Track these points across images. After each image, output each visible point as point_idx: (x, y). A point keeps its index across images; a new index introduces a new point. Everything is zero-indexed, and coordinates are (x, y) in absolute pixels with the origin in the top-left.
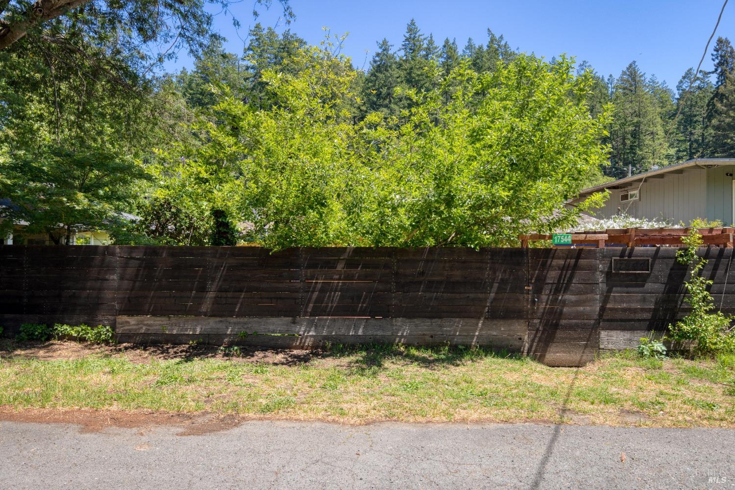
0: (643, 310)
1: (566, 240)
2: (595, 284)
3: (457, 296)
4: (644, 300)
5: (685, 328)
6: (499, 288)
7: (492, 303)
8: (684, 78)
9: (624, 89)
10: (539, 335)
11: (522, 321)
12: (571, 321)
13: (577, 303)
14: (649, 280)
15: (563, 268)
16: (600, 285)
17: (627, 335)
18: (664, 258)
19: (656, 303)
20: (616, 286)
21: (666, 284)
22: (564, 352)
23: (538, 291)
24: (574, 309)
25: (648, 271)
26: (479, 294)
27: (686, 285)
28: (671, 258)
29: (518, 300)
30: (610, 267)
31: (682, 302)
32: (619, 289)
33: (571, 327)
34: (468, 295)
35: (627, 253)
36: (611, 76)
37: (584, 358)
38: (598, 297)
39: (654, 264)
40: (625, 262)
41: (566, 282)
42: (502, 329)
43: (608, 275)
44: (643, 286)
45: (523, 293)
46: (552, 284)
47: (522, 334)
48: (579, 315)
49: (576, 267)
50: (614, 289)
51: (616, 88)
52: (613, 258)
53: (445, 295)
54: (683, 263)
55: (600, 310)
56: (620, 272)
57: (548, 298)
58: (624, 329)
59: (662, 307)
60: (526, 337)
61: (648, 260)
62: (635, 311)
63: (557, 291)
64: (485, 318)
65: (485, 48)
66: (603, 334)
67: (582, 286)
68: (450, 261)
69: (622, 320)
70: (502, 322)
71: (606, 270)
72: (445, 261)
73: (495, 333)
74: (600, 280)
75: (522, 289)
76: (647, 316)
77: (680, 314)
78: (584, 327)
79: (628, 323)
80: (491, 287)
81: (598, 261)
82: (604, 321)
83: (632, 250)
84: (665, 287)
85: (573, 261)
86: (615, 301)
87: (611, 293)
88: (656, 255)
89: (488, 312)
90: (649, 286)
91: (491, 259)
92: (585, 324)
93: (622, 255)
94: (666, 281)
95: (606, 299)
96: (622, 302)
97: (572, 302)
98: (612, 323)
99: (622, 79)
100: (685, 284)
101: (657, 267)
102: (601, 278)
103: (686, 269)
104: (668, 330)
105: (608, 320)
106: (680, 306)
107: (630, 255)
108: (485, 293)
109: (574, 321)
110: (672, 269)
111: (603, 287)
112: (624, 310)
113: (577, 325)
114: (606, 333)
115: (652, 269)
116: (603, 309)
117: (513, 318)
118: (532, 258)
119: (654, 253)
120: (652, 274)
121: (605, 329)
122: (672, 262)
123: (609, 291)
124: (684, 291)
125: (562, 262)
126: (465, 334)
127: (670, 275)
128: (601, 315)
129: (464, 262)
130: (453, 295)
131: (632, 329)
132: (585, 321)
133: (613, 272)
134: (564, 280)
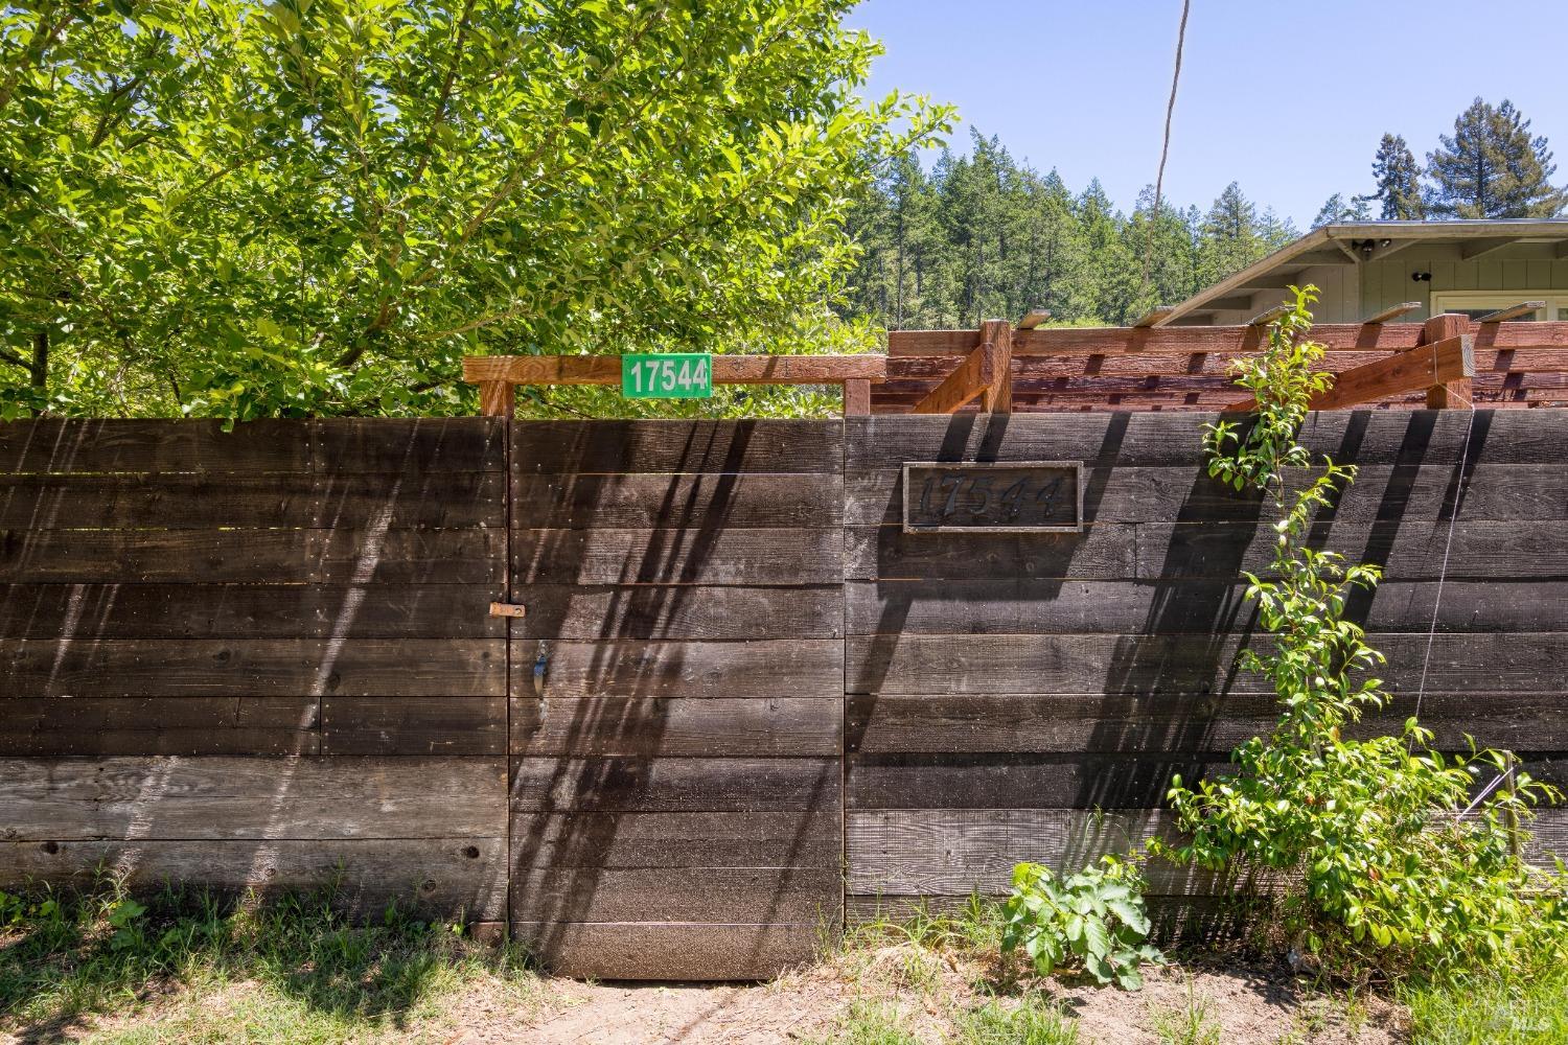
0: (1050, 709)
1: (686, 382)
2: (822, 586)
3: (172, 650)
4: (1055, 663)
5: (1239, 809)
6: (363, 611)
7: (333, 680)
8: (1324, 211)
9: (1218, 231)
10: (552, 831)
11: (483, 767)
12: (709, 766)
13: (741, 679)
14: (1075, 567)
15: (662, 514)
16: (851, 590)
17: (979, 826)
18: (1146, 460)
19: (1114, 675)
20: (926, 596)
21: (1160, 584)
22: (681, 913)
23: (548, 626)
24: (724, 708)
25: (1073, 521)
26: (277, 645)
27: (1251, 591)
28: (1179, 460)
29: (461, 665)
30: (895, 509)
31: (1234, 671)
32: (936, 607)
33: (711, 795)
34: (221, 647)
35: (973, 443)
36: (1193, 207)
37: (777, 939)
38: (836, 649)
39: (1102, 491)
40: (968, 485)
41: (675, 580)
42: (388, 807)
43: (889, 543)
44: (1052, 593)
45: (481, 636)
46: (618, 589)
47: (479, 830)
48: (750, 739)
49: (720, 509)
50: (917, 609)
51: (1203, 229)
52: (908, 465)
53: (115, 647)
54: (1238, 484)
55: (849, 710)
56: (942, 529)
57: (597, 660)
58: (960, 801)
59: (1142, 694)
60: (497, 845)
61: (1073, 471)
62: (1012, 714)
63: (639, 622)
64: (305, 755)
65: (970, 162)
66: (866, 828)
67: (763, 600)
68: (135, 487)
69: (951, 759)
70: (380, 775)
71: (877, 519)
72: (114, 488)
73: (351, 828)
74: (849, 568)
75: (478, 613)
76: (1071, 736)
77: (1227, 726)
78: (774, 790)
79: (978, 771)
80: (336, 609)
81: (838, 480)
82: (869, 761)
83: (997, 426)
84: (1159, 596)
85: (710, 481)
86: (920, 665)
87: (898, 631)
88: (1110, 451)
89: (317, 726)
90: (1080, 594)
91: (328, 473)
92: (777, 781)
93: (952, 446)
94: (1158, 572)
95: (876, 660)
96: (951, 668)
97: (716, 675)
98: (910, 771)
99: (1214, 215)
100: (1248, 582)
101: (1115, 503)
102: (849, 558)
103: (1254, 514)
104: (1170, 812)
105: (886, 760)
106: (1227, 688)
107: (988, 450)
108: (302, 637)
109: (724, 766)
110: (1184, 515)
111: (859, 601)
112: (963, 709)
113: (737, 783)
114: (877, 822)
115: (1090, 515)
116: (861, 707)
117: (441, 754)
118: (527, 471)
119: (1100, 438)
120: (1093, 539)
121: (869, 802)
122: (1187, 477)
123: (893, 620)
124: (1243, 617)
125: (657, 483)
126: (209, 832)
127: (1177, 542)
128: (851, 739)
129: (203, 489)
130: (151, 646)
131: (999, 800)
132: (780, 766)
133: (908, 529)
134: (669, 571)
